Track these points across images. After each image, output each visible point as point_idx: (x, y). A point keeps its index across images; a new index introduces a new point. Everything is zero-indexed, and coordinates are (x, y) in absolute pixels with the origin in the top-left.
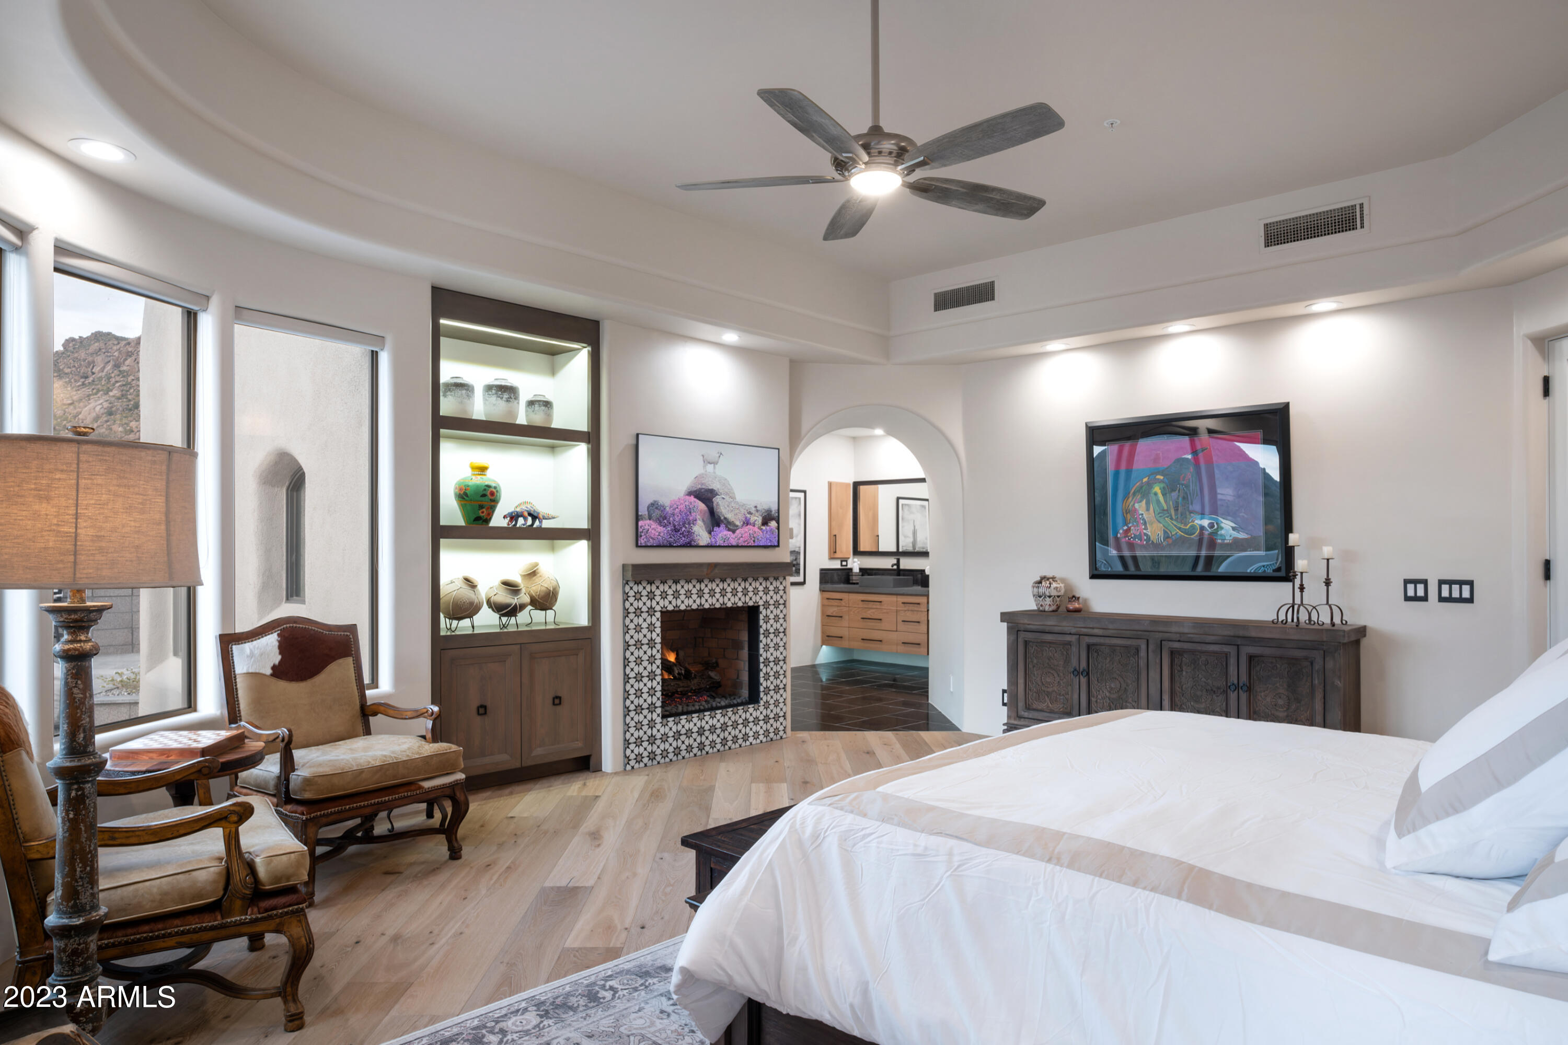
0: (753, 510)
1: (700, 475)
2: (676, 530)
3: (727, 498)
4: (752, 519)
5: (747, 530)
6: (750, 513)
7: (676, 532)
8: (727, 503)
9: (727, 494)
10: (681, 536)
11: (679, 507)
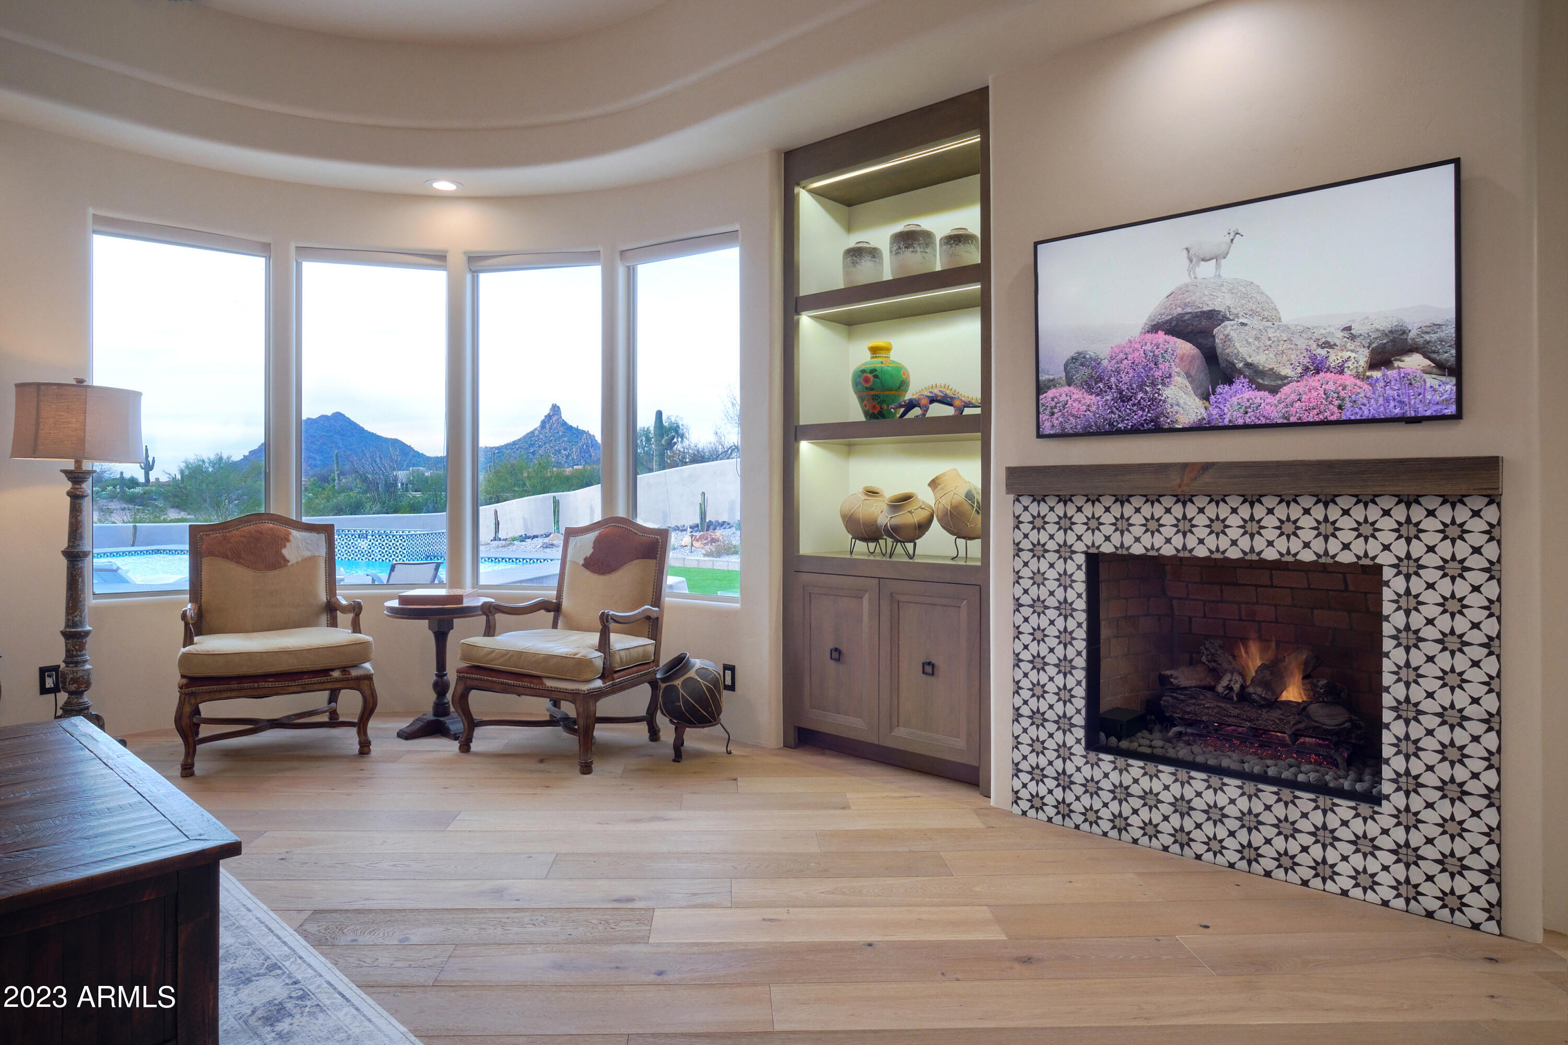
0: (1338, 337)
1: (1180, 289)
2: (1123, 398)
3: (1254, 322)
4: (1332, 357)
5: (1317, 384)
6: (1328, 345)
7: (1123, 401)
8: (1254, 333)
9: (1253, 313)
10: (1135, 408)
11: (1130, 357)
